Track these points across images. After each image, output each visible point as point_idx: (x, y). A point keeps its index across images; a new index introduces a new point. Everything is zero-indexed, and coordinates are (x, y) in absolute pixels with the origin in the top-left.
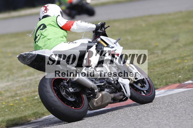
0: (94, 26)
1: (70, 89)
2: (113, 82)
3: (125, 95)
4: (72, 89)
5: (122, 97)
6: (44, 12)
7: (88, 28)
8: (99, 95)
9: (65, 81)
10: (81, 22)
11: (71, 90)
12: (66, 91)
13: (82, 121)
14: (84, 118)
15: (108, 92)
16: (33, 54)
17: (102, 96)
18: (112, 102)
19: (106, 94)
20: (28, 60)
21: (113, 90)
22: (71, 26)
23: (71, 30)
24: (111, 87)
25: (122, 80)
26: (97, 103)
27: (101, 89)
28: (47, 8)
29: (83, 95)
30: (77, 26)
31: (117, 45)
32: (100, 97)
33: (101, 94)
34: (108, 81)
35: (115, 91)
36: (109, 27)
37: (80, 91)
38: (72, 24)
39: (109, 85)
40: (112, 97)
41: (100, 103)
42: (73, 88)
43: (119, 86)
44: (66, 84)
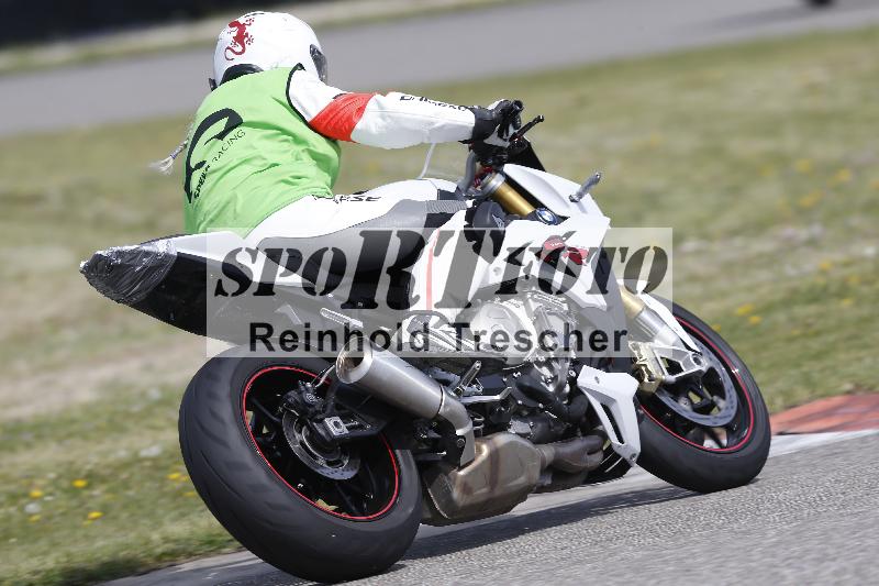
0: (468, 119)
1: (329, 422)
2: (551, 389)
3: (615, 448)
4: (339, 421)
5: (597, 459)
6: (233, 51)
7: (437, 125)
8: (480, 451)
9: (309, 385)
10: (402, 98)
11: (335, 427)
12: (312, 431)
13: (391, 574)
14: (400, 563)
15: (523, 436)
16: (157, 255)
17: (495, 456)
18: (548, 481)
19: (510, 445)
20: (133, 283)
21: (552, 424)
22: (354, 119)
23: (353, 136)
24: (542, 410)
25: (596, 378)
26: (466, 489)
27: (490, 420)
28: (248, 29)
29: (397, 451)
30: (383, 118)
31: (583, 210)
32: (483, 462)
33: (488, 445)
34: (527, 384)
35: (561, 429)
36: (542, 120)
37: (382, 431)
38: (361, 110)
39: (531, 403)
40: (543, 462)
41: (484, 490)
42: (345, 418)
43: (584, 408)
44: (310, 397)
